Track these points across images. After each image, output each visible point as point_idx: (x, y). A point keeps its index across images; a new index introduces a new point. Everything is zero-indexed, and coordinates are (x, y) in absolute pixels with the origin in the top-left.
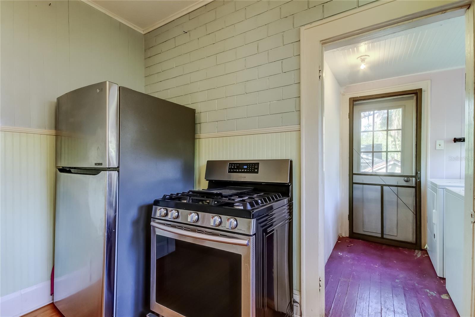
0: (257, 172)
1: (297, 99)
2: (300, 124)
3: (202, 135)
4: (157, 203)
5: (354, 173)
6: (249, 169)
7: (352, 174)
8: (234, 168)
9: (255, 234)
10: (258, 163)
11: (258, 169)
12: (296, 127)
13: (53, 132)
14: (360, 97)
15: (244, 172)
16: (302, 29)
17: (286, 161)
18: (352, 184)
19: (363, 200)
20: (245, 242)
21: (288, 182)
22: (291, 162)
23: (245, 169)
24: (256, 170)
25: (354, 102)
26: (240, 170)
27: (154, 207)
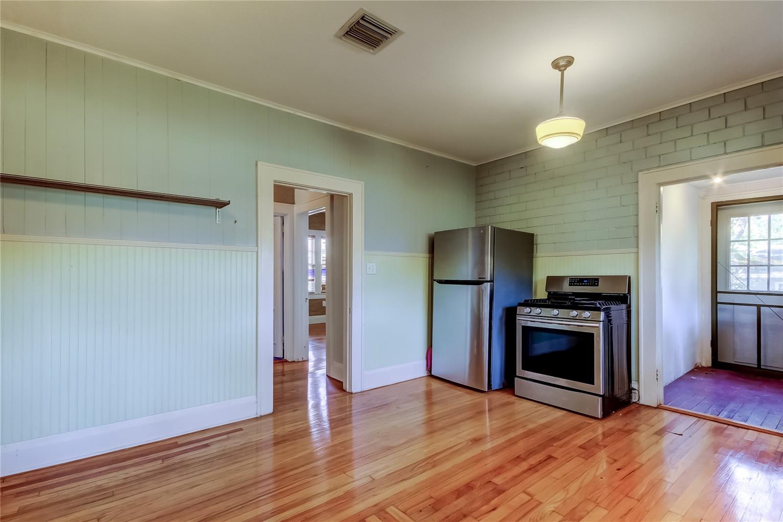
0: (598, 285)
1: (635, 228)
2: (638, 248)
3: (539, 254)
4: (520, 305)
5: (718, 290)
6: (590, 283)
7: (715, 292)
8: (575, 282)
9: (603, 321)
10: (598, 279)
11: (598, 283)
12: (635, 250)
13: (427, 255)
14: (726, 201)
15: (584, 285)
16: (640, 174)
17: (624, 277)
18: (715, 303)
19: (732, 325)
20: (598, 325)
21: (627, 292)
22: (630, 278)
23: (585, 283)
24: (596, 284)
25: (717, 207)
26: (581, 284)
27: (518, 307)
